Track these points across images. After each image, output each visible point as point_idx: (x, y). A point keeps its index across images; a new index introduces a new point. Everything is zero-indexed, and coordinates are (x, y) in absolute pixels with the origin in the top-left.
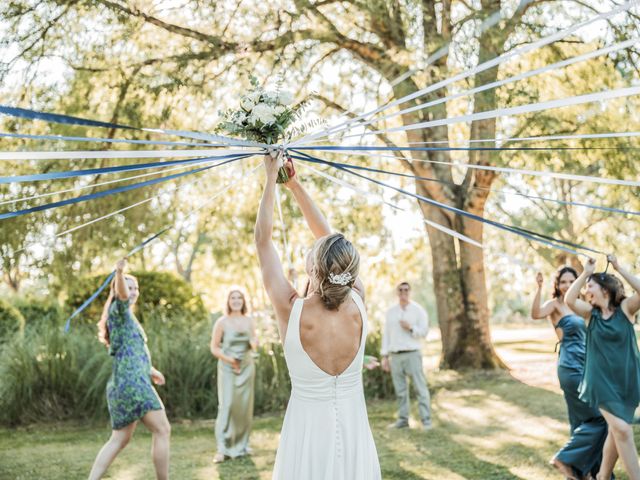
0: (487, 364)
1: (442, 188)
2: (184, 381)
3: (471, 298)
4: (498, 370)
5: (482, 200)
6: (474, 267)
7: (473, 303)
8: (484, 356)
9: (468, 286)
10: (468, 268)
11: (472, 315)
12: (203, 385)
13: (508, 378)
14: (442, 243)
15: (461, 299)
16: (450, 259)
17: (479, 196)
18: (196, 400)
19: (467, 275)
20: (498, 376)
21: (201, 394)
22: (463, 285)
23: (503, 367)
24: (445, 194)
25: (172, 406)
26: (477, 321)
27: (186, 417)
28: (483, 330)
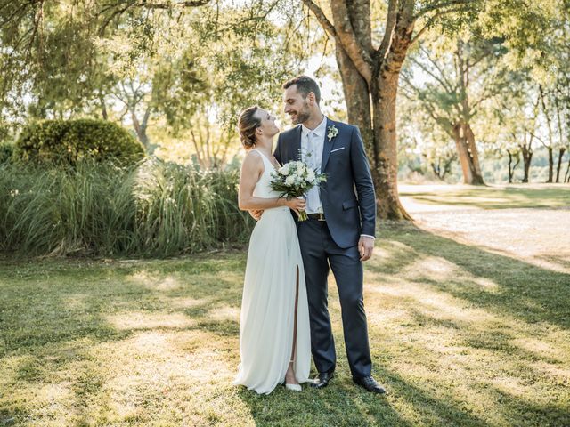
0: (392, 215)
1: (361, 52)
2: (108, 222)
3: (382, 155)
4: (402, 221)
5: (398, 64)
6: (387, 127)
7: (384, 161)
8: (390, 208)
9: (380, 145)
10: (381, 128)
11: (382, 171)
12: (126, 226)
13: (411, 228)
14: (358, 103)
15: (373, 156)
16: (365, 119)
17: (394, 60)
18: (118, 240)
19: (379, 134)
20: (403, 225)
21: (124, 235)
22: (375, 143)
23: (407, 218)
24: (364, 58)
25: (97, 245)
26: (387, 176)
27: (108, 256)
28: (391, 184)
